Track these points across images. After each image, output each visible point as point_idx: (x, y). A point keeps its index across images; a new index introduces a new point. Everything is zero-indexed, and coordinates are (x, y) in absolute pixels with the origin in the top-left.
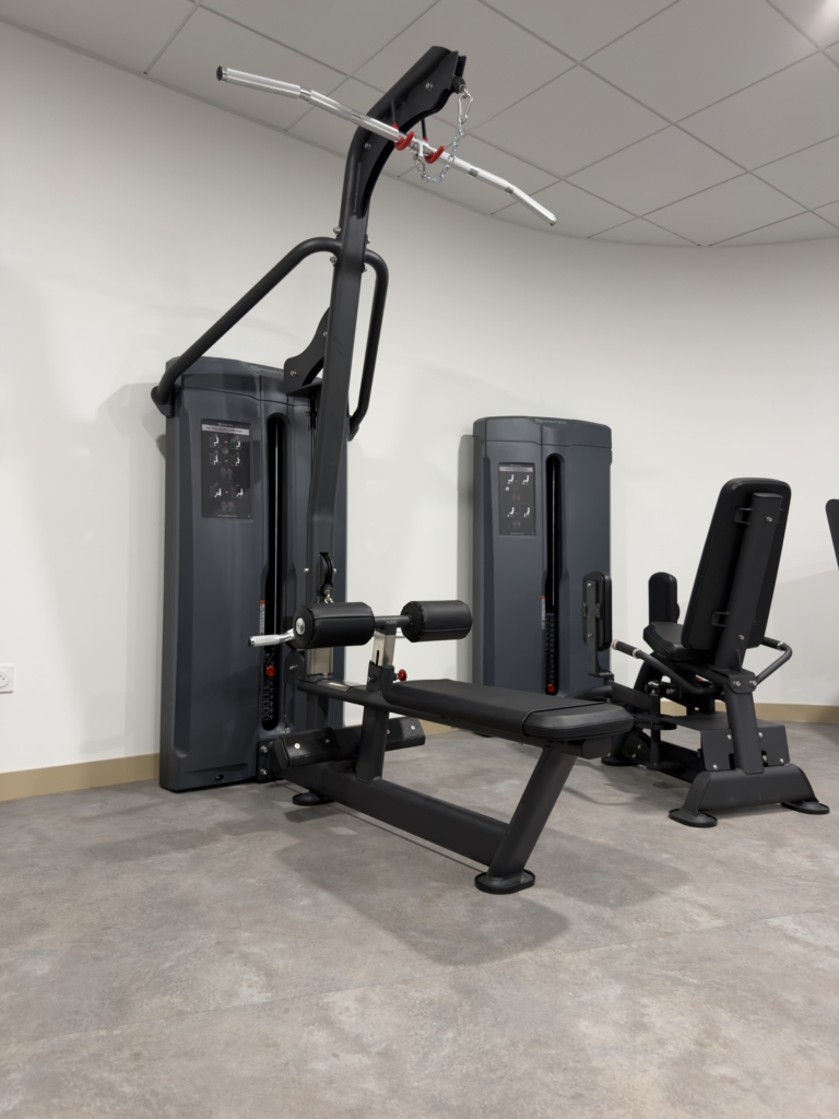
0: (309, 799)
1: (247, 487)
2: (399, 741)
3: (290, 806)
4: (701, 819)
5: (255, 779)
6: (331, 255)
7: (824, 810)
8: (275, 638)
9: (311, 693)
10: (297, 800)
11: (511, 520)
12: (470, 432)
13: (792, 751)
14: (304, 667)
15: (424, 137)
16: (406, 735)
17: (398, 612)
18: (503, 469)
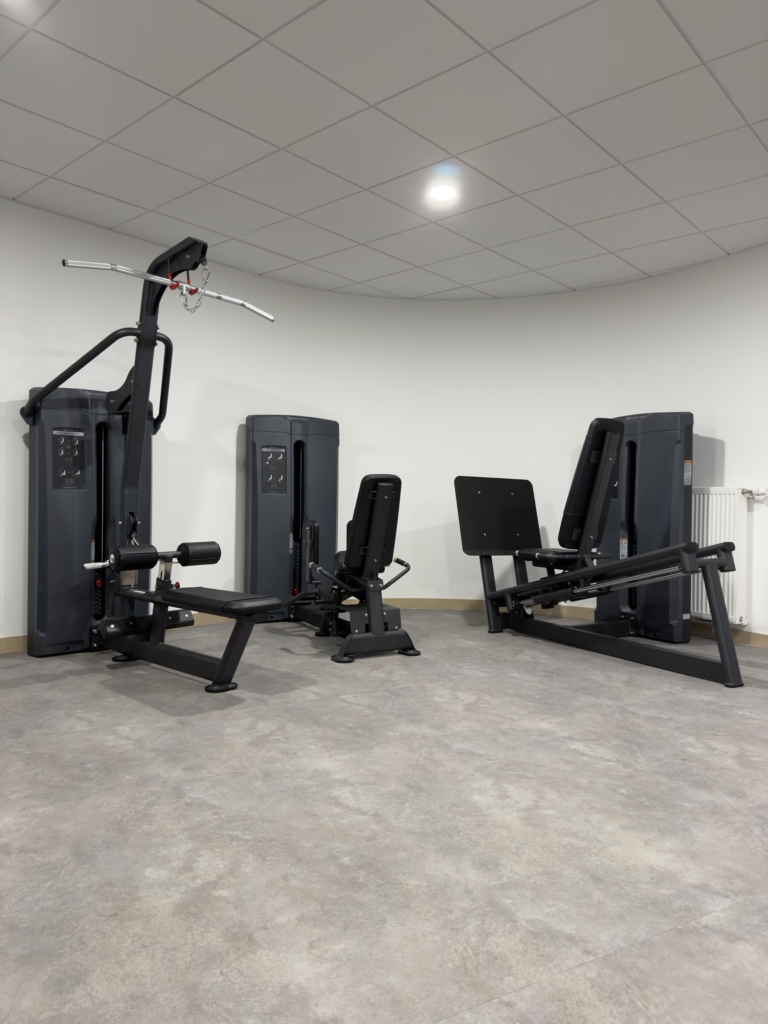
0: (123, 658)
1: (82, 469)
2: (175, 622)
3: (110, 662)
4: (346, 659)
5: (90, 649)
6: (135, 337)
7: (418, 654)
8: (100, 565)
9: (123, 597)
10: (115, 659)
11: (270, 483)
12: (244, 423)
13: (402, 622)
14: (119, 581)
15: (189, 283)
16: (182, 620)
17: (175, 549)
18: (264, 450)
